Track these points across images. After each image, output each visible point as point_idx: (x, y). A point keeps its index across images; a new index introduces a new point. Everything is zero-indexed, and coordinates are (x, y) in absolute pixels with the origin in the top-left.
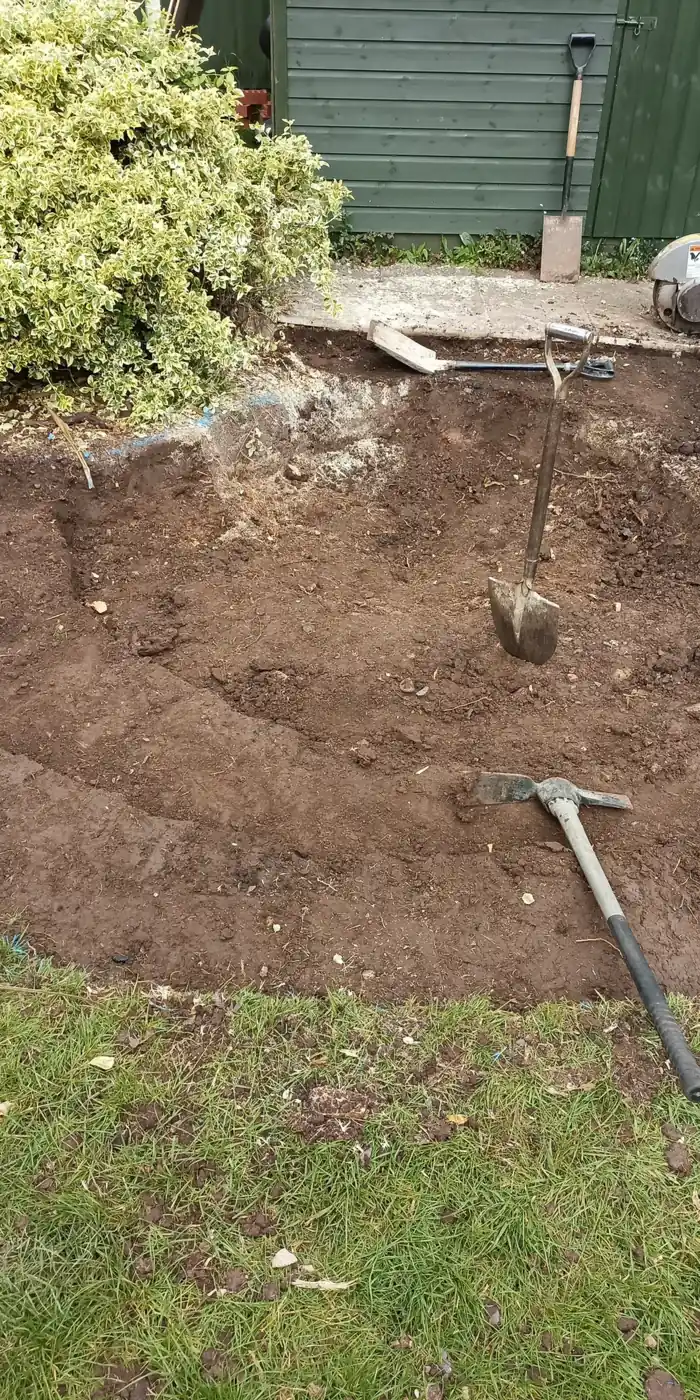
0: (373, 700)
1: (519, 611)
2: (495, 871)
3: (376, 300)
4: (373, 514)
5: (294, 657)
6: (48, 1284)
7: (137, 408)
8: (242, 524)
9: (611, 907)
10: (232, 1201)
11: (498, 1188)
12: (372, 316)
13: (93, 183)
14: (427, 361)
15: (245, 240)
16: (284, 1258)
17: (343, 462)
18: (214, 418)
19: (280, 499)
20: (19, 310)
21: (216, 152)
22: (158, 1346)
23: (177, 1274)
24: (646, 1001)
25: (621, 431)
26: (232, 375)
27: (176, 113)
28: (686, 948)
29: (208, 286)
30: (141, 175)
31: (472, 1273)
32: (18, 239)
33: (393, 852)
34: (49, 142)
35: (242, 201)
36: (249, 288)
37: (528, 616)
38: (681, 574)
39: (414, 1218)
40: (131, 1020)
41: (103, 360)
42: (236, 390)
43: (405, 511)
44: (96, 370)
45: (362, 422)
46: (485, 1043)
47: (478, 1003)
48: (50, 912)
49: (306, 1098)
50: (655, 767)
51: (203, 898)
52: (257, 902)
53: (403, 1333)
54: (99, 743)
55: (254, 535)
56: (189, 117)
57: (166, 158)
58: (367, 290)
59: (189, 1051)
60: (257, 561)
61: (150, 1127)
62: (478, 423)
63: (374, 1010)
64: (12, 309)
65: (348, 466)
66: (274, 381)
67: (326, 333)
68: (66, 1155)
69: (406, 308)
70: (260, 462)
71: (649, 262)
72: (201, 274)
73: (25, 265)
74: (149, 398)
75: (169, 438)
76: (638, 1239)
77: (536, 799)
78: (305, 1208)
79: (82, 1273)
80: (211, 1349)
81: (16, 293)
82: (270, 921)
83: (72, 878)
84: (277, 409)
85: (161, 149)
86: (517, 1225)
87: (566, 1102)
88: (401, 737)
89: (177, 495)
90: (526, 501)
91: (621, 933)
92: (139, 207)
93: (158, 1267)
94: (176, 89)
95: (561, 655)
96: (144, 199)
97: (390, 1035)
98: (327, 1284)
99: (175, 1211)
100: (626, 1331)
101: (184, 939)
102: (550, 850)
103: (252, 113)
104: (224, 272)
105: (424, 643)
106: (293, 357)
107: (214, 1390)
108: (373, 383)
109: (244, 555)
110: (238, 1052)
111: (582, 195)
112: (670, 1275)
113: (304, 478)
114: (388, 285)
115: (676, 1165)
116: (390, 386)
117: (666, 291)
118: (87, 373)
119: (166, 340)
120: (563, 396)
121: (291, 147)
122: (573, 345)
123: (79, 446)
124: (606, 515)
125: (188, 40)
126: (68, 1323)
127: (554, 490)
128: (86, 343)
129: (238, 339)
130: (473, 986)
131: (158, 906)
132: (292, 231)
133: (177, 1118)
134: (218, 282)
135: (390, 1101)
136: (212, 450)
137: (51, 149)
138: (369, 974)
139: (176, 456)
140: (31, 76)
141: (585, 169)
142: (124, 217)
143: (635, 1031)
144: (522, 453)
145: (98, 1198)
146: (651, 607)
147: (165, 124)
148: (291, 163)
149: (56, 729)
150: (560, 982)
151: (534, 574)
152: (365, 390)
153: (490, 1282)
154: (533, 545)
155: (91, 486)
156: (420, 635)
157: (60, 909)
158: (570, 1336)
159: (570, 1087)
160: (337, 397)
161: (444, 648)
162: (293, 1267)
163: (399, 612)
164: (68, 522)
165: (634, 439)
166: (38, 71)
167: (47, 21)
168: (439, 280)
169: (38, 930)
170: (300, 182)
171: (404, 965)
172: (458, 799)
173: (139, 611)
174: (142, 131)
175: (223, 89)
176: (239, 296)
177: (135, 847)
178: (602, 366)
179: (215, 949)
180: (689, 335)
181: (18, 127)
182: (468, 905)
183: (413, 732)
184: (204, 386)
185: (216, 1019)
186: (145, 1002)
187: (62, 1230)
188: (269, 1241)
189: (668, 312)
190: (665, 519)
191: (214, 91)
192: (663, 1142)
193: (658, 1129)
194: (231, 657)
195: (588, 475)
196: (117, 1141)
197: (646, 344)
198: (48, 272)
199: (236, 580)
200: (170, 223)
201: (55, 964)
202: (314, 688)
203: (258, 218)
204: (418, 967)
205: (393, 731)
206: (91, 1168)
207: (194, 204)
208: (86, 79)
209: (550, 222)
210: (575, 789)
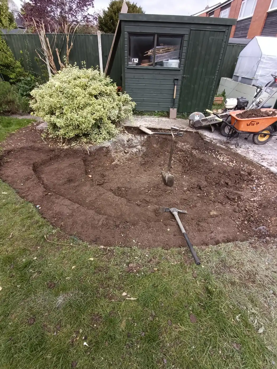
0: (140, 193)
1: (167, 177)
2: (163, 225)
3: (141, 122)
4: (140, 159)
5: (125, 185)
6: (82, 299)
7: (97, 140)
8: (116, 161)
9: (184, 231)
10: (115, 284)
11: (163, 281)
12: (140, 124)
13: (91, 102)
14: (150, 132)
15: (118, 112)
16: (124, 294)
17: (135, 150)
18: (111, 142)
19: (123, 157)
20: (77, 124)
21: (113, 97)
22: (102, 311)
23: (105, 297)
24: (189, 248)
25: (184, 145)
26: (115, 135)
27: (106, 90)
28: (196, 238)
29: (111, 119)
30: (100, 101)
31: (158, 296)
32: (78, 112)
33: (144, 221)
34: (83, 95)
35: (117, 105)
36: (118, 120)
37: (169, 178)
38: (195, 171)
39: (148, 286)
40: (96, 252)
41: (92, 132)
42: (115, 137)
43: (146, 159)
44: (91, 134)
45: (138, 143)
46: (161, 256)
47: (160, 249)
48: (81, 232)
49: (128, 266)
50: (191, 206)
51: (109, 230)
52: (119, 231)
53: (146, 307)
54: (90, 201)
55: (118, 163)
56: (108, 91)
57: (104, 98)
58: (139, 120)
59: (107, 257)
60: (119, 168)
61: (100, 271)
62: (159, 143)
63: (141, 250)
64: (76, 124)
65: (135, 151)
66: (122, 136)
67: (132, 127)
68: (85, 275)
69: (146, 123)
70: (120, 150)
71: (188, 117)
72: (110, 117)
73: (79, 116)
74: (100, 139)
75: (103, 146)
76: (188, 290)
77: (170, 211)
78: (128, 285)
79: (88, 297)
80: (111, 311)
81: (77, 121)
82: (121, 234)
83: (85, 226)
84: (123, 141)
85: (103, 97)
86: (166, 288)
87: (175, 266)
88: (145, 200)
89: (104, 156)
90: (168, 157)
91: (185, 236)
92: (99, 106)
93: (102, 296)
94: (106, 86)
95: (174, 185)
96: (100, 105)
97: (144, 254)
98: (132, 299)
99: (105, 286)
100: (186, 307)
101: (106, 237)
102: (173, 221)
103: (119, 90)
104: (114, 117)
105: (150, 183)
106: (126, 131)
107: (112, 319)
108: (140, 136)
109: (117, 167)
110: (116, 258)
111: (176, 105)
112: (194, 297)
113: (128, 153)
114: (143, 119)
115: (194, 276)
116: (143, 136)
117: (191, 121)
118: (89, 135)
119: (103, 128)
120: (174, 139)
121: (126, 96)
122: (175, 130)
123: (87, 147)
124: (182, 160)
125: (108, 78)
126: (85, 307)
127: (173, 155)
128: (89, 129)
129: (116, 128)
130: (158, 245)
131: (101, 231)
132: (126, 111)
133: (105, 269)
134: (113, 119)
135: (143, 266)
136: (111, 148)
137: (84, 96)
138: (140, 244)
139: (105, 149)
140: (80, 84)
141: (177, 101)
142: (96, 108)
143: (187, 253)
144: (167, 148)
145: (91, 283)
146: (190, 177)
147: (104, 92)
148: (126, 99)
149: (82, 199)
150: (174, 244)
151: (169, 170)
152: (138, 137)
153: (161, 298)
154: (169, 165)
155: (89, 154)
156: (149, 182)
157: (83, 231)
158: (176, 308)
159: (176, 263)
160: (134, 138)
161: (153, 184)
162: (126, 295)
163: (145, 177)
164: (85, 161)
165: (187, 147)
166: (82, 83)
167: (83, 75)
168: (152, 118)
169: (79, 235)
170: (127, 102)
171: (146, 242)
172: (156, 212)
173: (97, 177)
174: (100, 94)
175: (114, 86)
176: (116, 121)
177: (97, 220)
178: (181, 134)
179: (111, 239)
180: (196, 129)
181: (78, 93)
182: (158, 231)
183: (148, 199)
184: (110, 137)
185: (112, 252)
186: (99, 248)
187: (84, 289)
188: (121, 291)
189: (192, 125)
190: (192, 161)
191: (113, 87)
192: (192, 272)
193: (191, 270)
194: (114, 186)
195: (179, 153)
196: (94, 273)
197: (188, 130)
198: (83, 117)
199: (115, 171)
200: (104, 109)
201: (82, 241)
202: (129, 191)
203: (120, 108)
204: (149, 242)
205: (144, 199)
206: (89, 278)
207: (109, 106)
208: (90, 85)
209: (171, 109)
210: (177, 210)
